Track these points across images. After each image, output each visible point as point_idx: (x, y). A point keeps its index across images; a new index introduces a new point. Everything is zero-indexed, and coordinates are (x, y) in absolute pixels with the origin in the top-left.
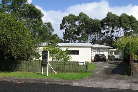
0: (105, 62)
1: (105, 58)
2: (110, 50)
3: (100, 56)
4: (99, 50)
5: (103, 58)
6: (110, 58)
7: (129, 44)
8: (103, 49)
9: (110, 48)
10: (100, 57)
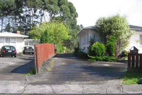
0: (15, 57)
1: (14, 51)
2: (25, 40)
3: (8, 48)
4: (8, 40)
5: (12, 51)
6: (26, 51)
7: (47, 32)
8: (14, 39)
9: (25, 38)
10: (8, 50)
